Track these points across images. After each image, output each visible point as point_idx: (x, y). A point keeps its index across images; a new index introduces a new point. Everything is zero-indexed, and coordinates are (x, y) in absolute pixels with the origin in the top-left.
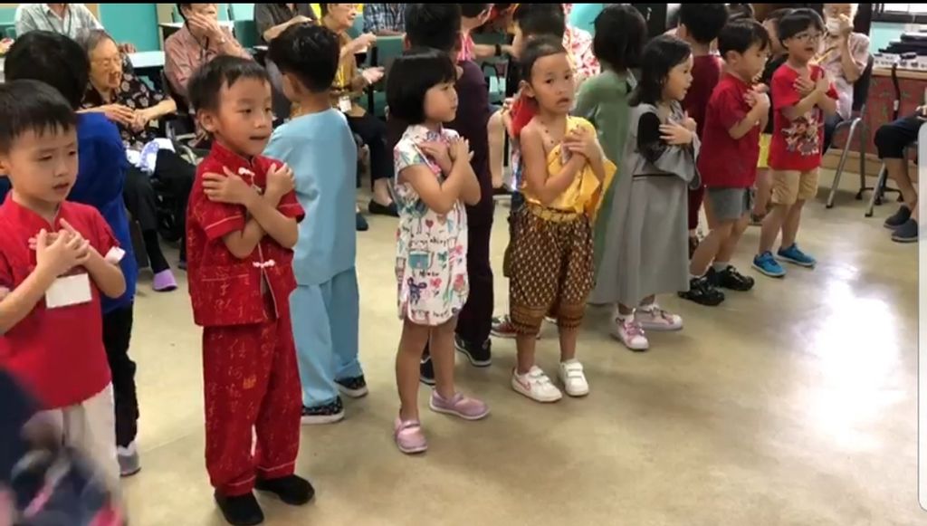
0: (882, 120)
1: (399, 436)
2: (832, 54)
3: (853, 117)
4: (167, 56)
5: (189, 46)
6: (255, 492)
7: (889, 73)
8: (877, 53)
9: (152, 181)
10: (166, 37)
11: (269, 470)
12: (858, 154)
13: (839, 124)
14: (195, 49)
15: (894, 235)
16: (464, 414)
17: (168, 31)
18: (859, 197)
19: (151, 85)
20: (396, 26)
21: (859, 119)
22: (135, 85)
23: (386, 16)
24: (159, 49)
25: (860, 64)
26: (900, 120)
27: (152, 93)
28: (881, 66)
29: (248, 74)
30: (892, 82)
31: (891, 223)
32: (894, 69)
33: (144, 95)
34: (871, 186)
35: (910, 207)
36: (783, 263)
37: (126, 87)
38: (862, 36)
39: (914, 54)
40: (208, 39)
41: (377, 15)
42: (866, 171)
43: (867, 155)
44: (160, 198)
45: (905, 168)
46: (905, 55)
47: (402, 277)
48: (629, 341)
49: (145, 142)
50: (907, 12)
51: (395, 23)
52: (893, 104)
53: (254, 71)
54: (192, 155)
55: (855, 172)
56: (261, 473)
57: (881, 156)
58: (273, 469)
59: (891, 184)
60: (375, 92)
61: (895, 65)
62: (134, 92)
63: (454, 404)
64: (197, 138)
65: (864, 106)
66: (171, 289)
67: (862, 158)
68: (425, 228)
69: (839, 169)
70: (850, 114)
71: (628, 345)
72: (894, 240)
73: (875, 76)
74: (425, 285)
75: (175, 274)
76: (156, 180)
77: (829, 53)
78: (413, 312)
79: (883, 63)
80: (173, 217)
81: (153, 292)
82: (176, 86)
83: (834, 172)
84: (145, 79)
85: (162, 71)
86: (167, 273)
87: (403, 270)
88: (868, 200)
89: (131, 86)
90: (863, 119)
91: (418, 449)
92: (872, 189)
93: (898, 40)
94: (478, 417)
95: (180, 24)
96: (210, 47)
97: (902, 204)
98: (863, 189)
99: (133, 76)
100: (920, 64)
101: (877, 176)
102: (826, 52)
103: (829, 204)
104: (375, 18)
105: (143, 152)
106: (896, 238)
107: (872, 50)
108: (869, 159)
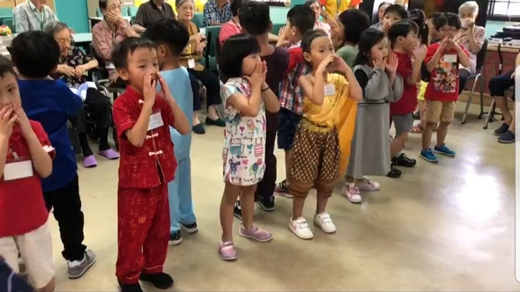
0: (492, 75)
1: (221, 250)
2: (465, 38)
3: (477, 73)
4: (94, 36)
5: (106, 31)
6: (140, 282)
7: (496, 49)
8: (490, 37)
9: (84, 105)
10: (93, 24)
11: (148, 269)
12: (479, 94)
13: (468, 77)
14: (109, 32)
15: (499, 139)
16: (258, 238)
17: (94, 22)
18: (480, 117)
19: (84, 52)
20: (222, 20)
21: (480, 74)
22: (76, 52)
23: (216, 15)
24: (89, 32)
25: (479, 43)
26: (502, 75)
27: (85, 56)
28: (493, 45)
29: (142, 46)
30: (498, 54)
31: (498, 132)
32: (499, 47)
33: (80, 57)
34: (486, 111)
35: (508, 123)
36: (437, 154)
37: (71, 53)
38: (482, 28)
39: (510, 38)
40: (117, 26)
41: (211, 14)
42: (484, 103)
43: (484, 94)
44: (89, 115)
45: (506, 102)
46: (505, 39)
47: (226, 159)
48: (351, 198)
49: (80, 83)
50: (507, 15)
51: (221, 19)
52: (499, 67)
53: (145, 44)
54: (107, 91)
55: (477, 104)
56: (144, 271)
57: (492, 95)
58: (150, 268)
59: (498, 110)
60: (209, 56)
61: (500, 44)
62: (75, 56)
63: (253, 233)
64: (110, 82)
65: (482, 67)
66: (94, 166)
67: (482, 96)
68: (240, 131)
69: (469, 102)
70: (475, 71)
71: (351, 200)
72: (499, 142)
73: (489, 51)
74: (239, 163)
75: (96, 158)
76: (87, 105)
77: (463, 37)
78: (232, 178)
79: (493, 43)
80: (95, 126)
81: (84, 168)
82: (98, 52)
83: (466, 104)
84: (81, 48)
85: (90, 44)
86: (92, 157)
87: (227, 155)
88: (485, 119)
89: (73, 52)
90: (482, 74)
91: (233, 258)
92: (487, 113)
93: (501, 31)
94: (266, 240)
95: (101, 18)
96: (118, 31)
97: (503, 122)
98: (482, 113)
99: (75, 47)
100: (513, 44)
101: (490, 106)
102: (462, 37)
103: (463, 121)
104: (209, 15)
105: (79, 89)
106: (502, 141)
107: (487, 36)
108: (485, 96)
